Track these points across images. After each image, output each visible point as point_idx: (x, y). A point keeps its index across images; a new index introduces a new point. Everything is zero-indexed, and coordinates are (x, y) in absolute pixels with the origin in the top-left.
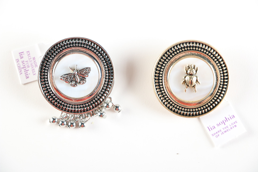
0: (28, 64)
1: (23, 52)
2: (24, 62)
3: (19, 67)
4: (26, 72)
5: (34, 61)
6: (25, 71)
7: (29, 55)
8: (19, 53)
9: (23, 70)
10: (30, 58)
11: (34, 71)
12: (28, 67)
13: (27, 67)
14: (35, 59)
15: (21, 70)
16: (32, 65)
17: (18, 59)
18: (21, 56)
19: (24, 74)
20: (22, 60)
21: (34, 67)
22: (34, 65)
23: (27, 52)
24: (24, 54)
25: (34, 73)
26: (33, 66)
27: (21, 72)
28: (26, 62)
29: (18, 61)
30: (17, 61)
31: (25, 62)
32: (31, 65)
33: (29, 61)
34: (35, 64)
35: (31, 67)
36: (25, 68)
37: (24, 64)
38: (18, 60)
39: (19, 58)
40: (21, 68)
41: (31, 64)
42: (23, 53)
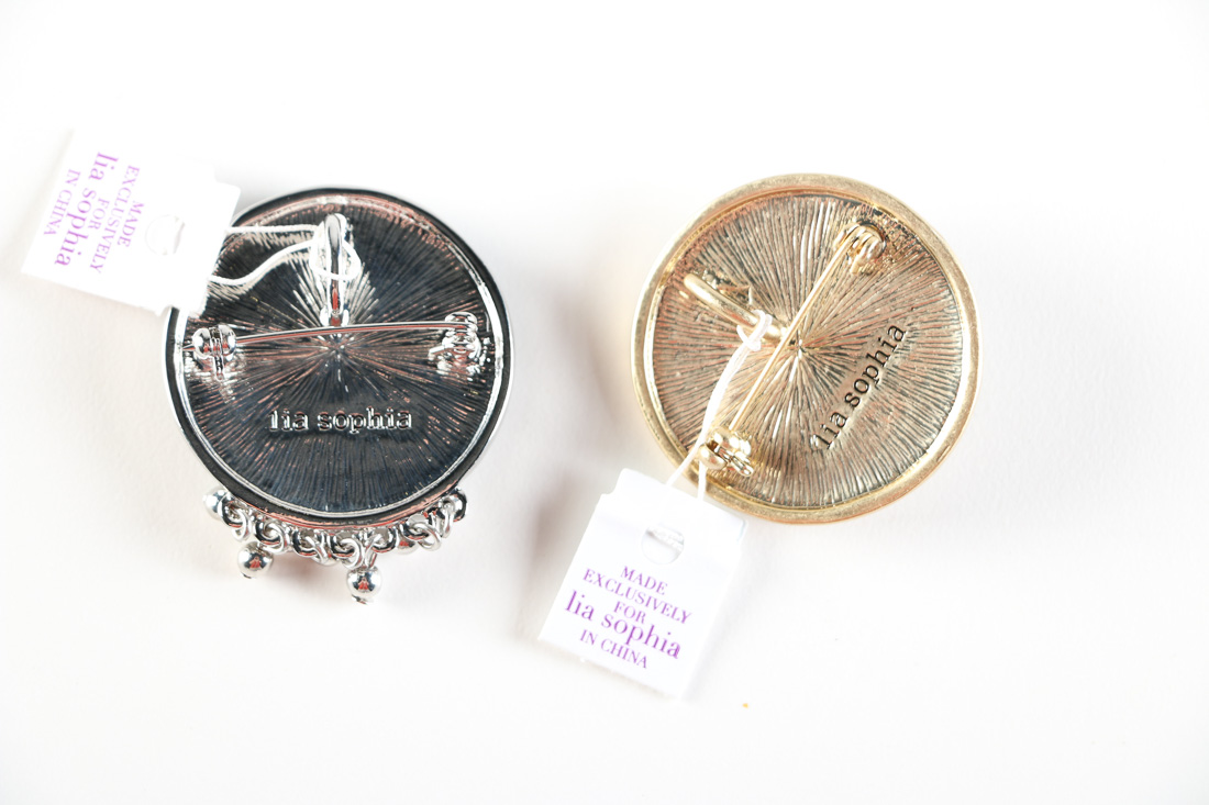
0: (99, 214)
1: (115, 160)
2: (92, 195)
3: (59, 205)
4: (73, 238)
5: (130, 218)
6: (70, 232)
7: (128, 185)
8: (100, 155)
9: (67, 223)
10: (124, 194)
11: (102, 253)
12: (93, 224)
13: (87, 223)
14: (139, 212)
15: (59, 217)
16: (113, 228)
17: (79, 174)
18: (100, 168)
19: (61, 243)
20: (93, 185)
21: (114, 241)
22: (119, 233)
23: (130, 167)
24: (113, 168)
25: (99, 261)
26: (114, 232)
27: (54, 228)
28: (100, 200)
29: (74, 177)
30: (69, 179)
31: (97, 198)
32: (109, 227)
33: (112, 206)
34: (128, 231)
35: (102, 232)
36: (78, 222)
37: (86, 202)
38: (76, 176)
39: (86, 173)
40: (65, 213)
41: (111, 222)
42: (110, 163)
